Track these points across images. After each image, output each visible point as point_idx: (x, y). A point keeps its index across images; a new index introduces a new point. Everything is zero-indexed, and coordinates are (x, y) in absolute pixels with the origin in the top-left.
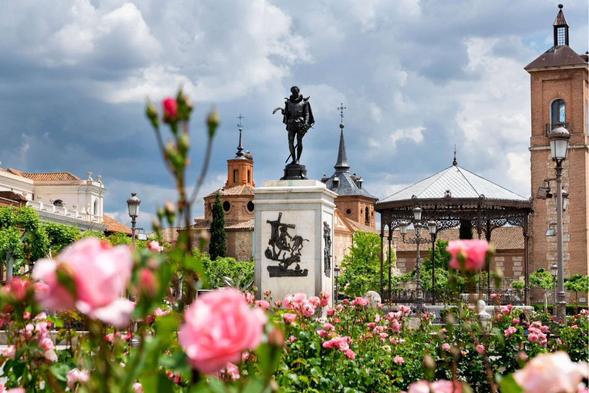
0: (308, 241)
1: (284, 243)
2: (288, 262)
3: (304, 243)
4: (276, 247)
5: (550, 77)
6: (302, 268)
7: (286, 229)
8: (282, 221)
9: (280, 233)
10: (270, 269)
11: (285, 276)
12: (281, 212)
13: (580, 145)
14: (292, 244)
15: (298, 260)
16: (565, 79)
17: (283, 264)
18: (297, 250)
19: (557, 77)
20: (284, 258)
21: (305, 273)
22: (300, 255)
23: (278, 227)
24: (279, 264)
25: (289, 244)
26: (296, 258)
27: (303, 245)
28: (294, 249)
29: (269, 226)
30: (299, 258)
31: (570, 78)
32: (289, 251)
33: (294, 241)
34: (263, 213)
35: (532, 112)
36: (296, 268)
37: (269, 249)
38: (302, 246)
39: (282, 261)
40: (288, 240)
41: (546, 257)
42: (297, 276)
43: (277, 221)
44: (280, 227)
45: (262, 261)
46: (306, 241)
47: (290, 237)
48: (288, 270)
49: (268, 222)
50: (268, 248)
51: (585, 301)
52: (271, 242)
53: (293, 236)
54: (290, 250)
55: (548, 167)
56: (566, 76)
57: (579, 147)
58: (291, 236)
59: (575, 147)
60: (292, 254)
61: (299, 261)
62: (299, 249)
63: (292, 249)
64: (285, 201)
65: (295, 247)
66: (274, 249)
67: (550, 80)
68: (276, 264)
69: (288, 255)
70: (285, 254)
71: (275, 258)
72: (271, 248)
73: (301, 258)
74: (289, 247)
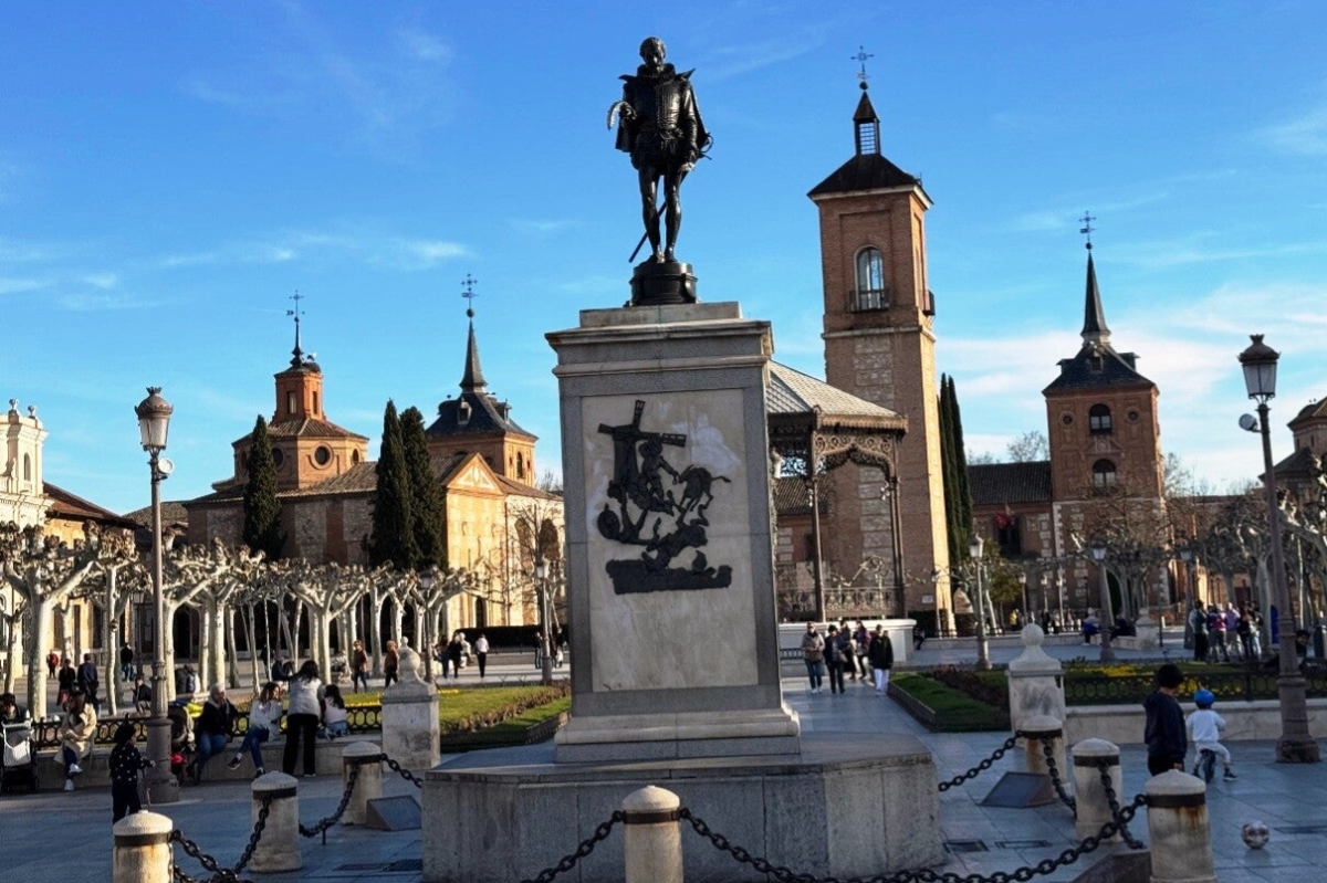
0: (727, 480)
1: (654, 490)
2: (669, 546)
3: (717, 488)
4: (630, 504)
5: (852, 209)
6: (714, 562)
7: (660, 450)
8: (647, 426)
9: (640, 460)
10: (614, 568)
11: (661, 589)
12: (641, 398)
13: (911, 326)
14: (678, 492)
15: (701, 540)
16: (881, 212)
17: (654, 554)
18: (696, 509)
19: (865, 209)
20: (656, 536)
21: (723, 578)
22: (706, 523)
23: (634, 443)
24: (644, 555)
25: (670, 493)
26: (694, 534)
27: (712, 493)
28: (684, 506)
29: (607, 441)
30: (703, 531)
31: (888, 211)
32: (672, 514)
33: (685, 484)
34: (587, 402)
35: (824, 271)
36: (695, 563)
37: (611, 509)
38: (711, 498)
39: (651, 545)
40: (667, 481)
41: (859, 525)
42: (700, 587)
43: (630, 426)
44: (639, 443)
45: (589, 545)
46: (721, 481)
47: (671, 472)
48: (673, 571)
49: (603, 429)
50: (607, 506)
51: (932, 601)
52: (614, 490)
53: (680, 470)
54: (675, 509)
55: (857, 367)
56: (881, 206)
57: (908, 329)
58: (676, 469)
59: (902, 329)
60: (680, 522)
61: (704, 542)
62: (702, 508)
63: (679, 508)
64: (654, 364)
65: (688, 500)
66: (624, 509)
67: (855, 214)
68: (633, 553)
69: (668, 526)
70: (659, 521)
71: (629, 535)
72: (616, 507)
73: (709, 531)
74: (672, 503)
